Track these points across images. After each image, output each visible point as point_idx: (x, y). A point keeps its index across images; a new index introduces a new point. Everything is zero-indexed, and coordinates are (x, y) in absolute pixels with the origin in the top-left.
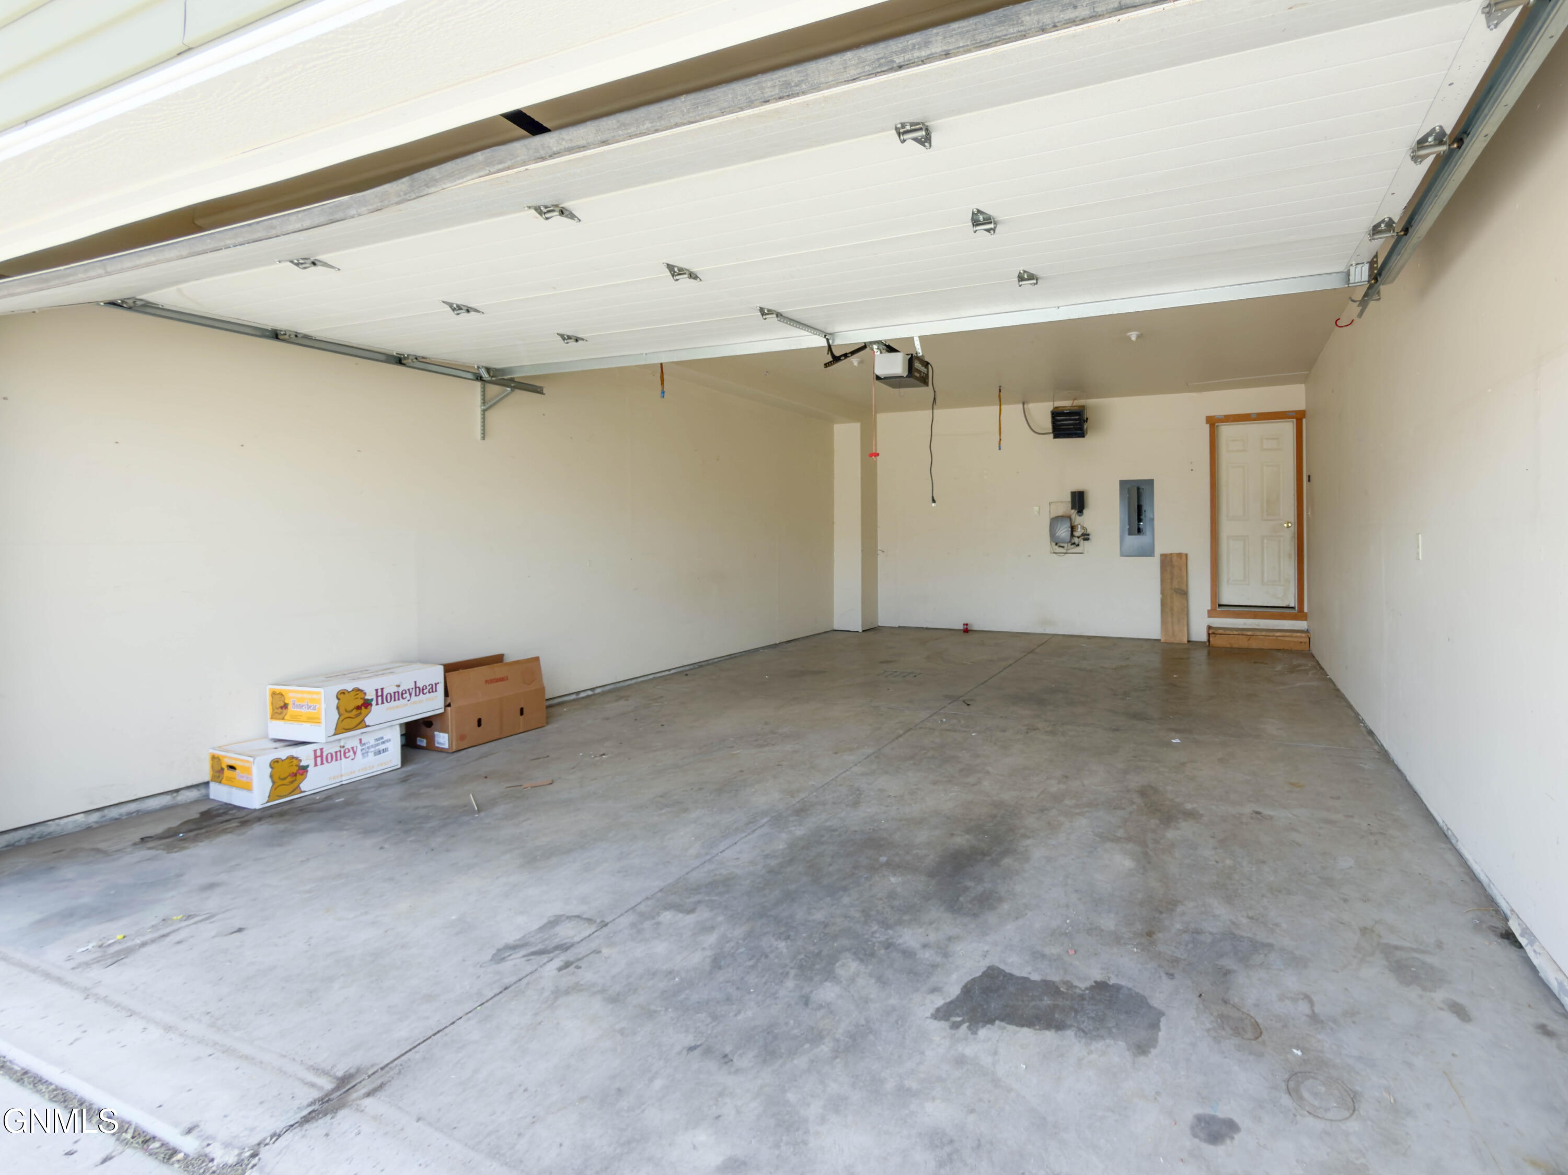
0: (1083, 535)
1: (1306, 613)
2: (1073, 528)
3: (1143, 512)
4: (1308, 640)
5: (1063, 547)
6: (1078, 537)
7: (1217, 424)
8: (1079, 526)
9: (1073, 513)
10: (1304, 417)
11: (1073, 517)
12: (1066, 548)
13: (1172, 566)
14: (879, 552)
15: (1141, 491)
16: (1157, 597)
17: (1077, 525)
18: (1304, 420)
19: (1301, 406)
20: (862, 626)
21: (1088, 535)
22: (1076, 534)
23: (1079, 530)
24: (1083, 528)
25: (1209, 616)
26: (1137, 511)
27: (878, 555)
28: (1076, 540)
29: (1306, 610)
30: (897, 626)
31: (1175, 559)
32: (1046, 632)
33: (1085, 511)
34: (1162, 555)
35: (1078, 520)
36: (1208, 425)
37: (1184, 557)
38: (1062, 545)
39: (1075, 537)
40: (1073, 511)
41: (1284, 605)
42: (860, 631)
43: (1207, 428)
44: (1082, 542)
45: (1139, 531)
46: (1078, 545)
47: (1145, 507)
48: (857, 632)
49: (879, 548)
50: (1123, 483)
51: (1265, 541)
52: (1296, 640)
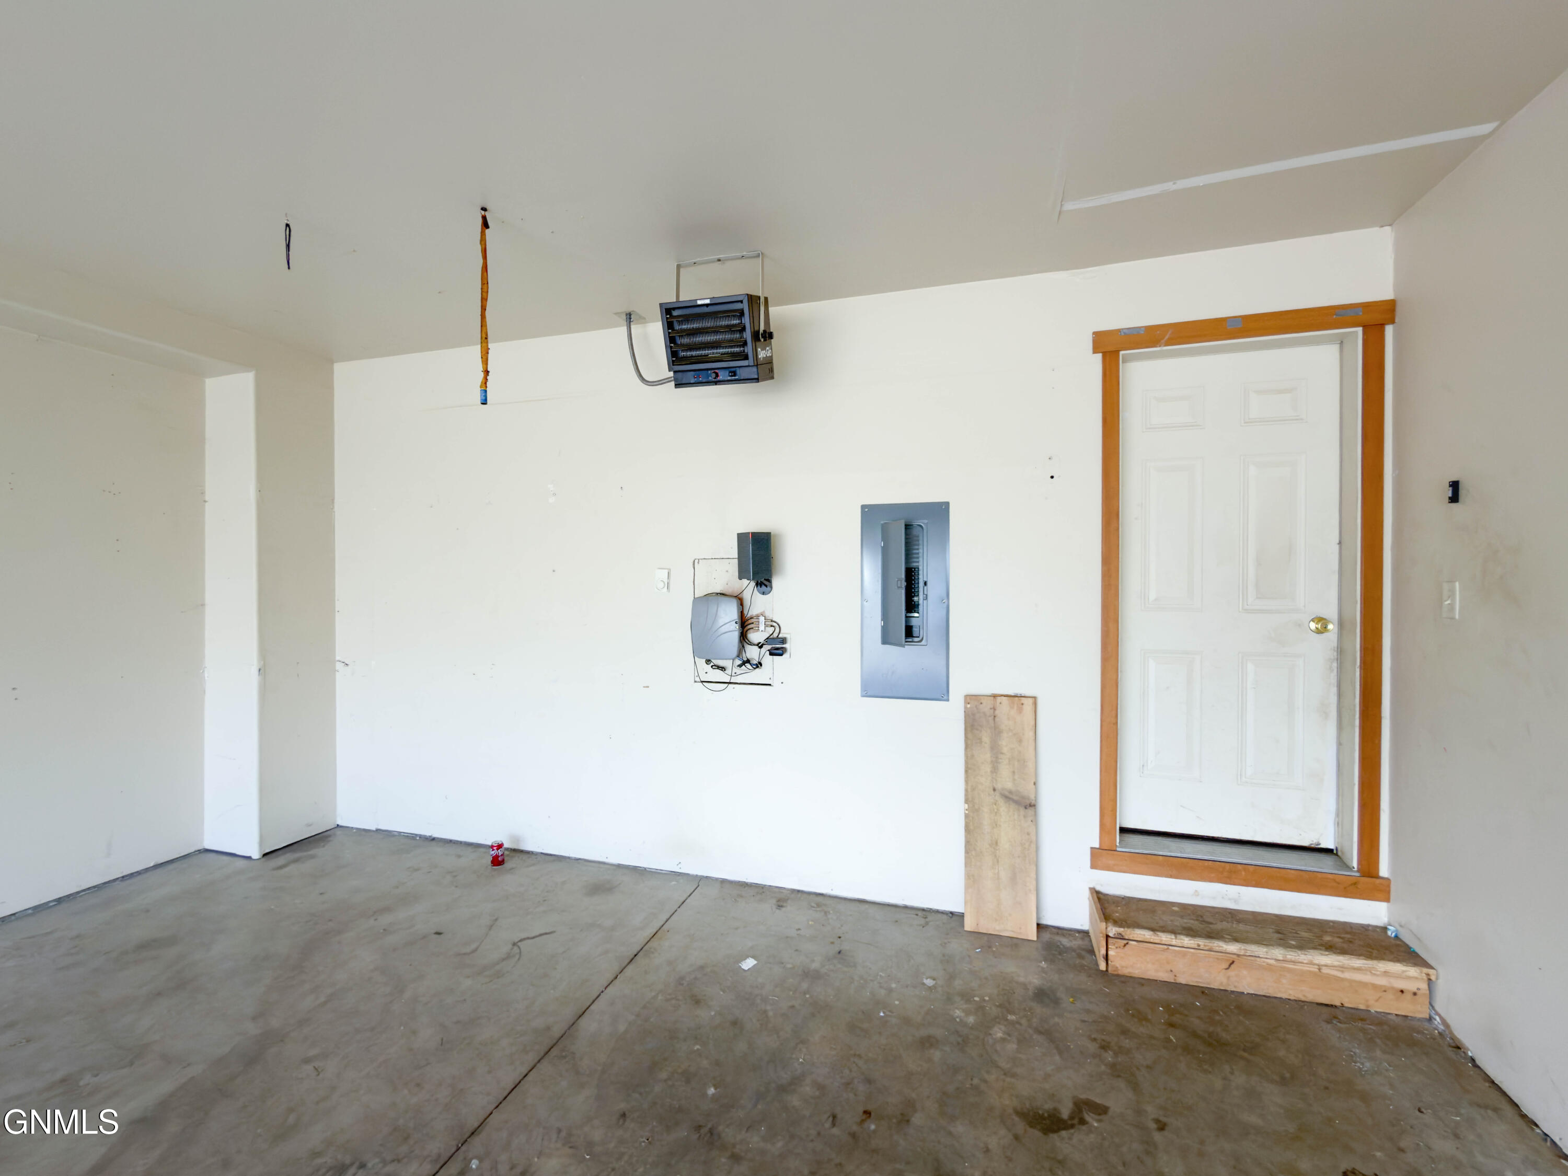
0: (769, 640)
1: (1388, 879)
2: (745, 624)
3: (921, 584)
4: (1424, 986)
5: (723, 669)
6: (760, 646)
7: (1122, 353)
8: (762, 619)
9: (748, 587)
10: (1392, 321)
11: (747, 596)
12: (728, 671)
13: (997, 732)
14: (339, 666)
15: (915, 531)
16: (957, 809)
17: (758, 616)
18: (1389, 330)
19: (1383, 292)
20: (261, 843)
21: (784, 641)
22: (755, 637)
23: (762, 627)
24: (771, 623)
25: (1094, 866)
26: (904, 584)
27: (335, 671)
28: (752, 653)
29: (1384, 870)
30: (374, 829)
31: (1004, 707)
32: (684, 870)
33: (776, 582)
34: (969, 698)
35: (758, 603)
36: (1099, 356)
37: (1028, 703)
38: (721, 663)
39: (751, 644)
40: (745, 582)
41: (1305, 843)
42: (256, 855)
43: (1096, 362)
44: (768, 660)
45: (909, 632)
46: (759, 665)
47: (927, 570)
48: (249, 858)
49: (338, 658)
50: (870, 513)
51: (1250, 667)
52: (1382, 981)
